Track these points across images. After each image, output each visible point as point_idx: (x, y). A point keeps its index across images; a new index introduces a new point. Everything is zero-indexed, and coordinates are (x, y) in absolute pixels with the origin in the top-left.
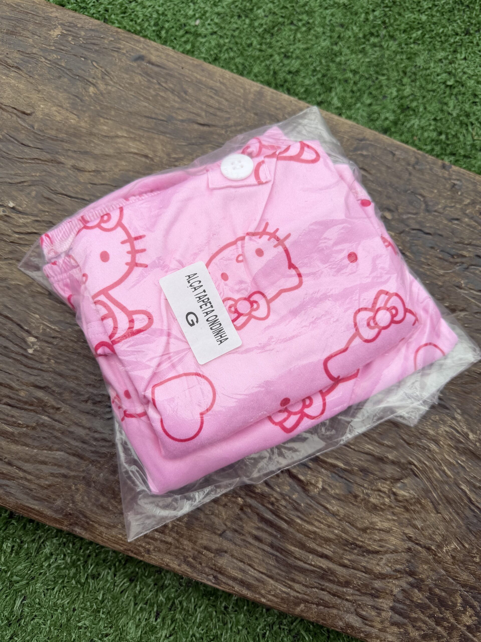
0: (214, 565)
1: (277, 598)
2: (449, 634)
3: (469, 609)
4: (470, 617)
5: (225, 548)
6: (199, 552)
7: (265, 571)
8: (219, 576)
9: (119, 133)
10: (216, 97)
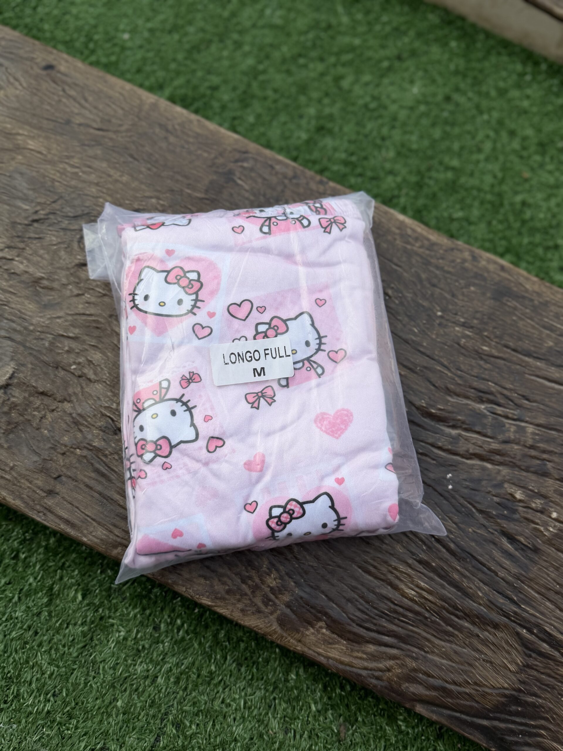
0: (45, 503)
1: (98, 538)
2: (253, 592)
3: (274, 572)
4: (275, 579)
5: (57, 491)
6: (34, 491)
7: (89, 514)
8: (48, 514)
9: (21, 132)
10: (113, 106)
